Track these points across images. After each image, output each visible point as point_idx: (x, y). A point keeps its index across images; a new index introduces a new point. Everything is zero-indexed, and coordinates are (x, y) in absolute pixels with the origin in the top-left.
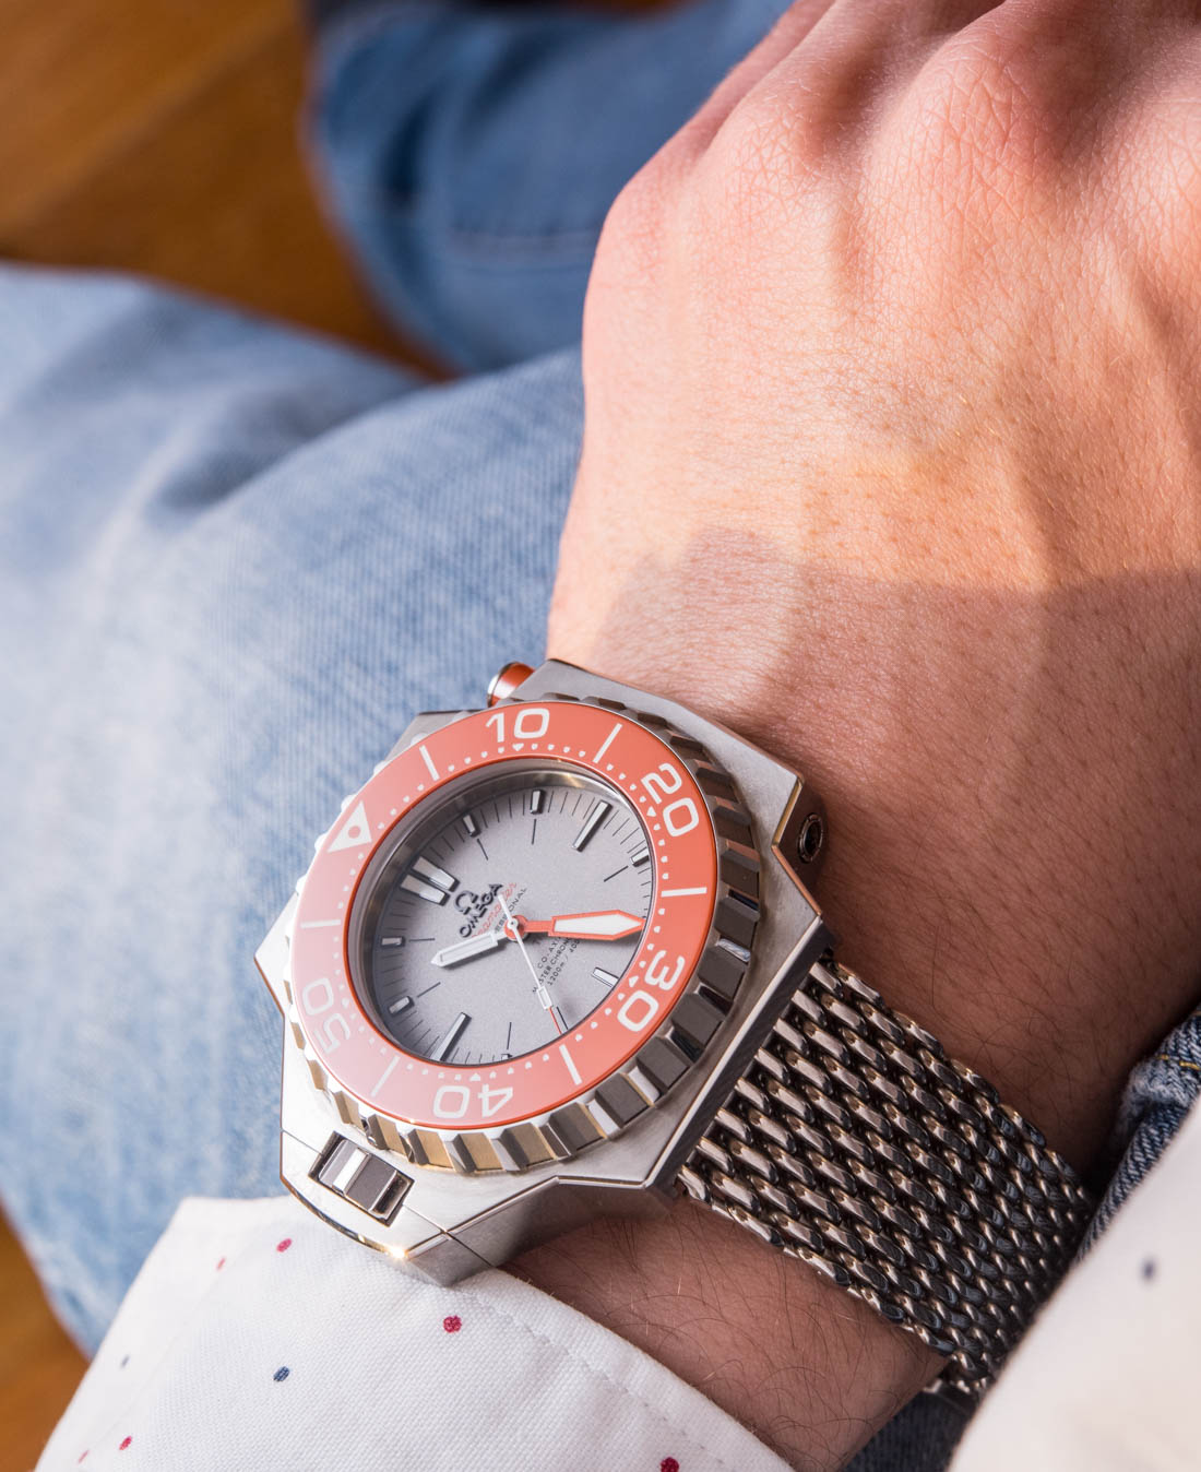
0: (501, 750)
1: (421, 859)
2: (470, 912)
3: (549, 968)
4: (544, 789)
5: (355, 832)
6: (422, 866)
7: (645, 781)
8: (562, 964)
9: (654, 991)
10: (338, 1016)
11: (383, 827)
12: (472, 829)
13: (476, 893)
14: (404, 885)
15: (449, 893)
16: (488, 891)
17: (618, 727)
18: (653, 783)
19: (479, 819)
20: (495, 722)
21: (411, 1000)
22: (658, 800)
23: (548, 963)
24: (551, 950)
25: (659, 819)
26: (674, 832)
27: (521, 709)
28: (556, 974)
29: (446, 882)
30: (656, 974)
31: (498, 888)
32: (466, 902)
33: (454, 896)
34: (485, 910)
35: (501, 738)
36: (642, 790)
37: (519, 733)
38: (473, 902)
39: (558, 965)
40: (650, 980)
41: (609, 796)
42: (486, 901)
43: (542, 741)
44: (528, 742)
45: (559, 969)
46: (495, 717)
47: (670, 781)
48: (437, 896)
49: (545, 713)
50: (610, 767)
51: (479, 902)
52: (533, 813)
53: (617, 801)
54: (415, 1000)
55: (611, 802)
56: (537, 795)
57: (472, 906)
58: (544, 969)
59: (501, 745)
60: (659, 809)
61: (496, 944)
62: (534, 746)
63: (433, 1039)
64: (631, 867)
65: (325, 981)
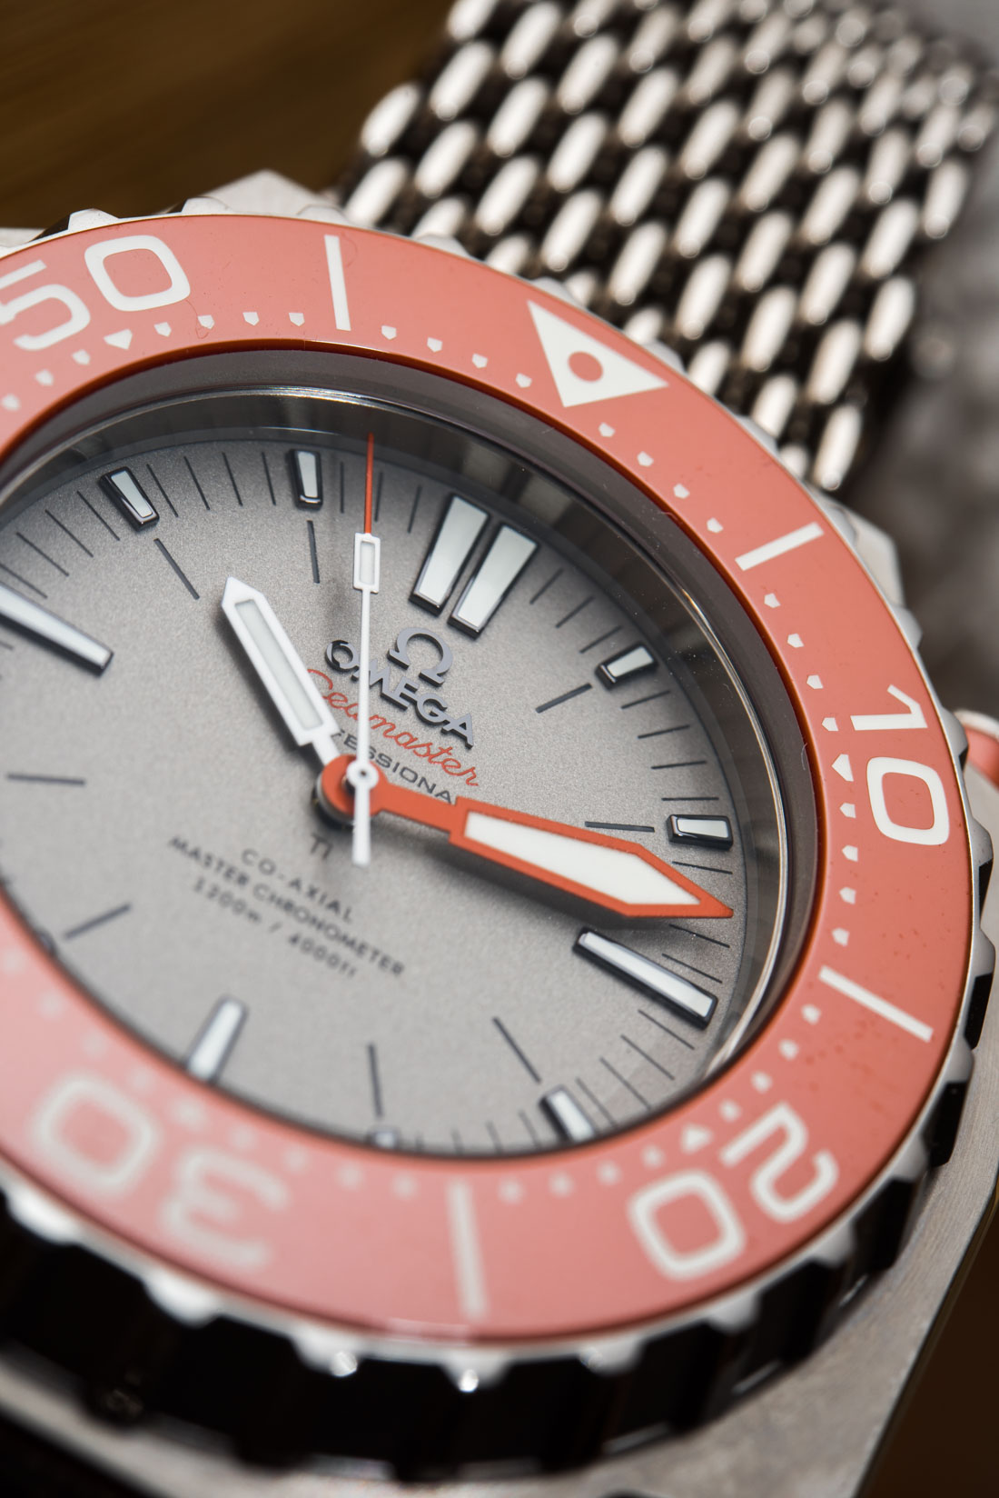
0: (830, 724)
1: (529, 547)
2: (396, 671)
3: (243, 880)
4: (737, 848)
5: (586, 367)
6: (512, 550)
7: (782, 1116)
8: (254, 917)
9: (159, 1181)
10: (80, 318)
11: (604, 434)
12: (616, 669)
13: (448, 683)
14: (458, 505)
15: (445, 615)
16: (454, 716)
17: (923, 1032)
18: (779, 1137)
19: (643, 688)
20: (905, 710)
21: (152, 523)
22: (734, 1153)
23: (255, 876)
24: (296, 884)
25: (678, 1162)
26: (643, 1208)
27: (940, 775)
28: (226, 899)
29: (473, 610)
30: (214, 1182)
31: (464, 738)
32: (421, 659)
33: (437, 627)
34: (403, 708)
35: (862, 723)
36: (755, 1108)
37: (878, 768)
38: (422, 677)
39: (253, 904)
40: (193, 1165)
41: (734, 1017)
42: (425, 711)
43: (864, 824)
44: (858, 791)
45: (239, 907)
46: (914, 706)
47: (789, 1185)
48: (434, 588)
49: (939, 833)
50: (811, 1014)
51: (424, 692)
52: (669, 824)
53: (720, 1043)
54: (150, 535)
55: (716, 1025)
56: (718, 830)
57: (411, 677)
58: (241, 867)
59: (845, 724)
60: (707, 1160)
61: (302, 738)
62: (848, 810)
63: (37, 583)
64: (540, 1091)
65: (180, 289)
